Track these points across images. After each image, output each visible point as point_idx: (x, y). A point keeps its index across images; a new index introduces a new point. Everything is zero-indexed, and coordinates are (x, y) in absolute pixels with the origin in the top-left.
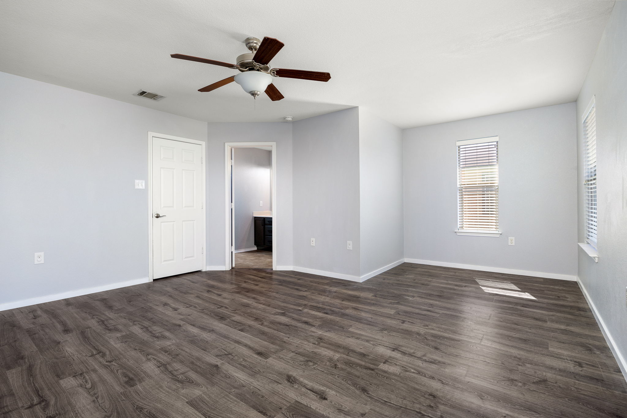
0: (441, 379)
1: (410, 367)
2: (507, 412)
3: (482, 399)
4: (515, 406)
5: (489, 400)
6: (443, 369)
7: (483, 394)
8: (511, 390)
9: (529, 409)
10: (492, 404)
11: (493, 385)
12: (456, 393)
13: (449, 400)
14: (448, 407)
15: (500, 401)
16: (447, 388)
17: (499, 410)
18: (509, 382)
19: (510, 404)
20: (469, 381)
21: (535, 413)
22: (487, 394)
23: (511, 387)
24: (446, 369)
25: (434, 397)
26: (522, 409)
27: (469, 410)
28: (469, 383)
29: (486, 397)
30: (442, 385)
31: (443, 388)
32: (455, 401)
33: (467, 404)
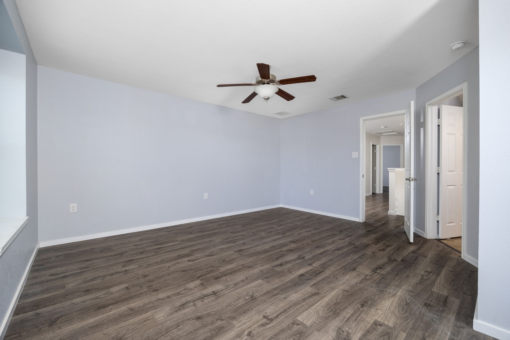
0: (163, 300)
1: (187, 292)
2: (111, 313)
3: (130, 309)
4: (107, 321)
5: (126, 311)
6: (171, 307)
7: (132, 312)
8: (115, 331)
9: (97, 325)
10: (123, 310)
11: (130, 324)
12: (147, 300)
13: (146, 295)
14: (143, 292)
15: (118, 316)
16: (154, 299)
17: (116, 310)
18: (119, 337)
19: (111, 319)
20: (148, 313)
21: (92, 326)
22: (130, 314)
23: (116, 334)
24: (169, 309)
25: (155, 291)
26: (102, 322)
27: (132, 298)
28: (146, 312)
29: (129, 312)
30: (159, 298)
31: (156, 297)
32: (143, 296)
33: (136, 300)
